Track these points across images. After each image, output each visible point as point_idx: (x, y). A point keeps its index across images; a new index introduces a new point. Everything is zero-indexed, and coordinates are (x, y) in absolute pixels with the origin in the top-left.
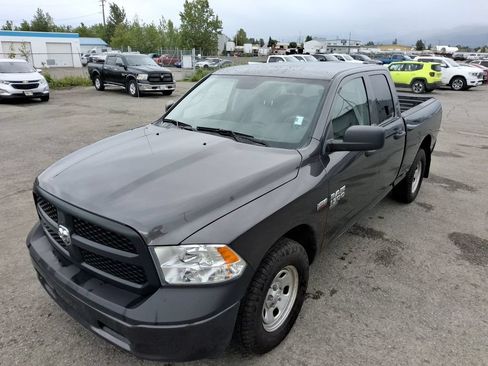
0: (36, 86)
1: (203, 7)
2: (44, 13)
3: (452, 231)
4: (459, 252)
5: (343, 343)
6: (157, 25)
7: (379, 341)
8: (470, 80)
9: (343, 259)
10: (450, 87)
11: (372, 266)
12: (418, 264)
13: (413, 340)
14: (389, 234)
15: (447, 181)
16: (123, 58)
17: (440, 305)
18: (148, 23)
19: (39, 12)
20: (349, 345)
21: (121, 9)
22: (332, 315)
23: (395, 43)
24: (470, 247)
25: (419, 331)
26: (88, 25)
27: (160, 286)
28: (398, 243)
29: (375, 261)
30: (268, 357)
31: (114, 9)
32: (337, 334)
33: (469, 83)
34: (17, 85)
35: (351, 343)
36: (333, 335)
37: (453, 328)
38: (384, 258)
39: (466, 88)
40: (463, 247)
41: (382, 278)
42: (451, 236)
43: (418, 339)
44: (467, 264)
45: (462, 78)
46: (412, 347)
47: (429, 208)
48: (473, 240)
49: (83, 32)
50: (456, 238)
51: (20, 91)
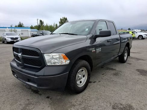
0: (17, 39)
1: (65, 20)
2: (21, 23)
3: (137, 69)
4: (139, 73)
5: (101, 92)
6: (53, 25)
7: (112, 92)
8: (144, 36)
9: (103, 74)
10: (138, 38)
11: (112, 76)
12: (126, 75)
13: (124, 92)
14: (117, 69)
15: (136, 58)
16: (42, 32)
17: (132, 85)
18: (50, 25)
19: (20, 23)
20: (103, 93)
21: (42, 21)
22: (98, 86)
23: (122, 29)
24: (142, 72)
25: (125, 90)
26: (33, 26)
27: (46, 66)
28: (120, 71)
29: (113, 75)
30: (78, 95)
31: (41, 21)
32: (100, 91)
33: (144, 37)
34: (12, 39)
35: (104, 92)
36: (99, 91)
37: (136, 89)
38: (116, 74)
39: (143, 39)
40: (140, 72)
41: (115, 79)
42: (137, 70)
43: (125, 92)
44: (141, 76)
45: (142, 36)
46: (123, 93)
47: (130, 64)
48: (143, 71)
49: (32, 28)
50: (138, 70)
51: (13, 40)
